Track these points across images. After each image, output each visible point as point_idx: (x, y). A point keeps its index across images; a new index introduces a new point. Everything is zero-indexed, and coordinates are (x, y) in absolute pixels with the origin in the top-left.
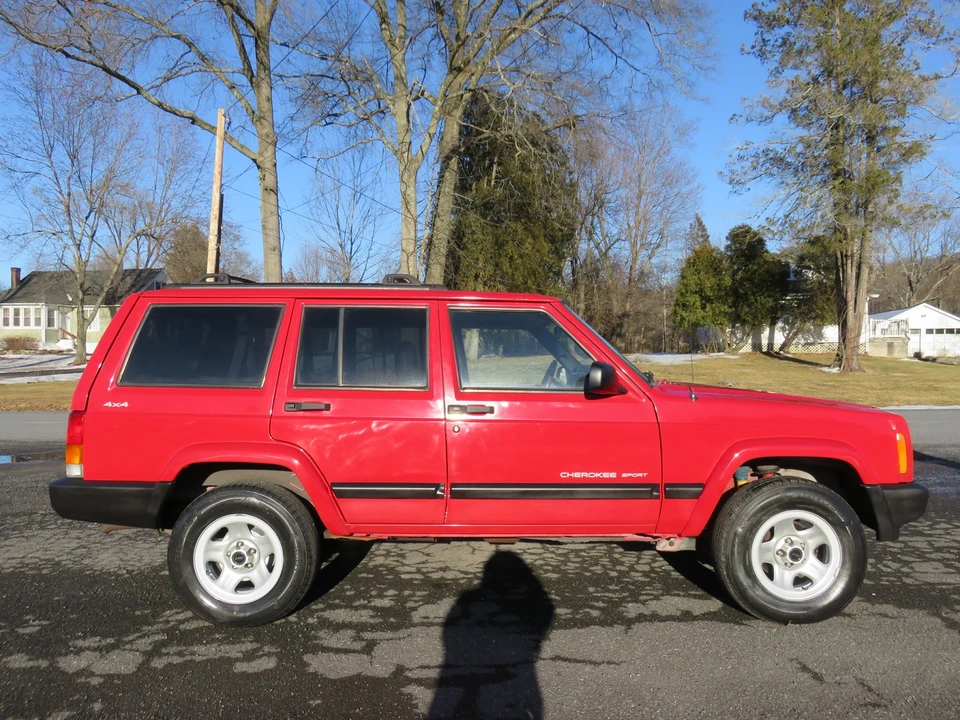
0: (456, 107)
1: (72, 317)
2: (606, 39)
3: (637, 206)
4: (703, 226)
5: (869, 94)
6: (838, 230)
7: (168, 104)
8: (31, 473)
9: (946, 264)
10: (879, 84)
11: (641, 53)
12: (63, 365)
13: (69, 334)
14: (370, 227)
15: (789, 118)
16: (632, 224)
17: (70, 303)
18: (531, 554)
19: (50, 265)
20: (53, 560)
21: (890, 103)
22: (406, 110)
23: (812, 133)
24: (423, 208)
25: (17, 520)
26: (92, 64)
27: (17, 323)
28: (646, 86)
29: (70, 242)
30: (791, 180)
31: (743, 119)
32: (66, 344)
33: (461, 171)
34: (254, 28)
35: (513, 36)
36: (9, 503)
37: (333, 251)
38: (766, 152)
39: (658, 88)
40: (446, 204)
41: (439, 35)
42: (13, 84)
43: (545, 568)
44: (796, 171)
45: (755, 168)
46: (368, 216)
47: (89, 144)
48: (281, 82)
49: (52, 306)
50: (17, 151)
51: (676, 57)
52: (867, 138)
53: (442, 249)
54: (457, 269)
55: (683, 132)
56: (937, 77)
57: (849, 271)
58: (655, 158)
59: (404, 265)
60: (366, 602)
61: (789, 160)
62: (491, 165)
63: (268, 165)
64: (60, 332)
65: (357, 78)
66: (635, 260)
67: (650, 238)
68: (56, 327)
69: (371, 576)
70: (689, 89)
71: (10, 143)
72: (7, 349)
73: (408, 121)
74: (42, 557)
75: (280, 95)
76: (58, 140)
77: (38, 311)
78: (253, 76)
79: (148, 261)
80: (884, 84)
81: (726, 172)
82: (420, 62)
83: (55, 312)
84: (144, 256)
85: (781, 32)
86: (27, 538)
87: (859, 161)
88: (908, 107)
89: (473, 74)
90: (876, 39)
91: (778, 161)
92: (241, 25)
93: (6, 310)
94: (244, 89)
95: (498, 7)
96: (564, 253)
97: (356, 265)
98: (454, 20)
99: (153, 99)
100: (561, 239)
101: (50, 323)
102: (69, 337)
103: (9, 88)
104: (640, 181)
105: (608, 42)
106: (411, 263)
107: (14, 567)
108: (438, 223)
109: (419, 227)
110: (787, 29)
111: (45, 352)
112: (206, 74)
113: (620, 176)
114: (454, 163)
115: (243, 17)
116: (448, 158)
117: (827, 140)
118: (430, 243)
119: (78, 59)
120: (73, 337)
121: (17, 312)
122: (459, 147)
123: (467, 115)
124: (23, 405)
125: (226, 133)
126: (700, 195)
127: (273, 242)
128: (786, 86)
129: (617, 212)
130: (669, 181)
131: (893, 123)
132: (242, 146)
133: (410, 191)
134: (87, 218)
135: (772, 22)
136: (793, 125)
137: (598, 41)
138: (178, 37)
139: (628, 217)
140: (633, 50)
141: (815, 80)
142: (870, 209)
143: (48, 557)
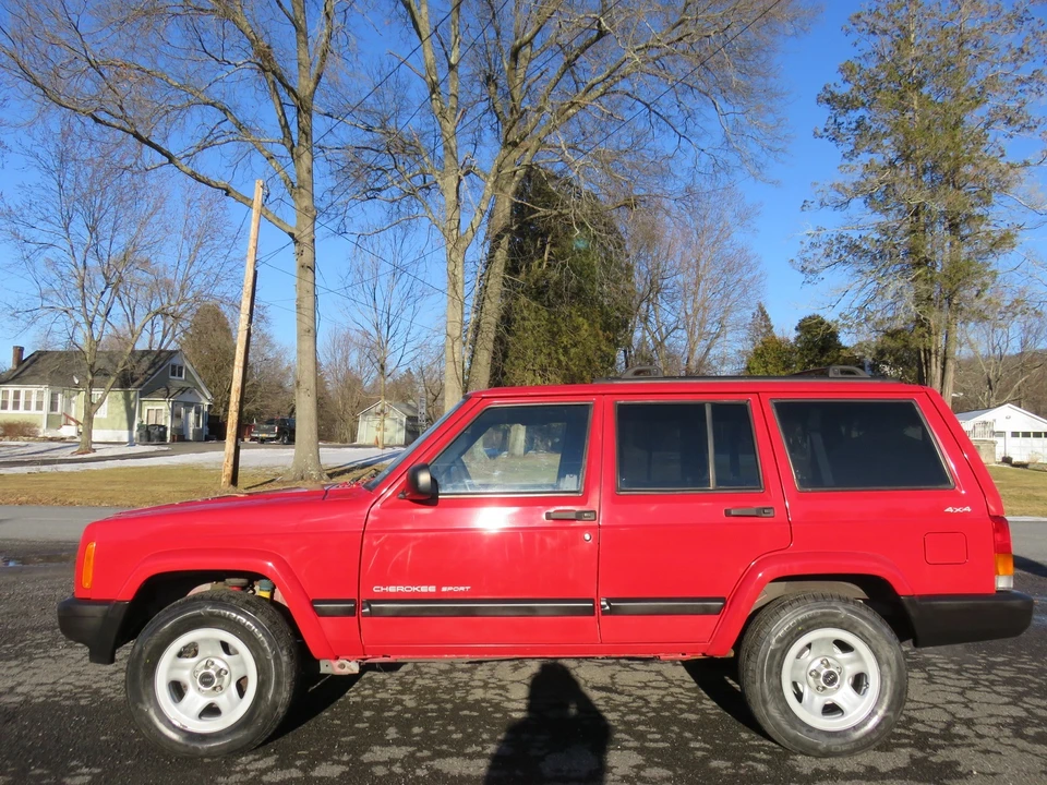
0: (509, 183)
1: (79, 400)
2: (669, 117)
3: (695, 293)
4: (767, 316)
5: (951, 180)
6: (920, 322)
7: (201, 173)
8: (45, 578)
9: (1026, 361)
10: (961, 170)
11: (705, 132)
12: (66, 454)
13: (72, 419)
14: (409, 310)
15: (865, 202)
16: (690, 312)
17: (77, 386)
18: (654, 688)
19: (59, 343)
20: (90, 687)
21: (973, 190)
22: (455, 185)
23: (891, 219)
24: (469, 290)
25: (39, 636)
26: (123, 130)
27: (16, 405)
28: (711, 167)
29: (82, 320)
30: (867, 268)
31: (817, 204)
32: (68, 431)
33: (511, 252)
34: (296, 96)
35: (571, 111)
36: (26, 614)
37: (367, 334)
38: (840, 239)
39: (724, 169)
40: (495, 286)
41: (492, 109)
42: (36, 149)
43: (679, 706)
44: (874, 258)
45: (828, 256)
46: (408, 298)
47: (110, 216)
48: (321, 154)
49: (57, 389)
50: (32, 221)
51: (744, 138)
52: (950, 226)
53: (489, 333)
54: (505, 356)
55: (744, 217)
56: (1026, 164)
57: (934, 368)
58: (715, 242)
59: (449, 350)
60: (479, 749)
61: (865, 247)
62: (543, 246)
63: (306, 240)
64: (63, 418)
65: (404, 151)
66: (692, 351)
67: (708, 327)
68: (59, 411)
69: (475, 714)
70: (757, 170)
71: (26, 212)
72: (4, 436)
73: (458, 197)
74: (77, 683)
75: (321, 167)
76: (77, 210)
77: (40, 394)
78: (293, 146)
79: (162, 342)
80: (968, 169)
81: (797, 260)
82: (471, 135)
83: (60, 396)
84: (158, 337)
85: (854, 115)
86: (54, 658)
87: (941, 248)
88: (993, 195)
89: (527, 150)
90: (959, 122)
91: (853, 248)
92: (283, 93)
93: (5, 393)
94: (283, 160)
95: (558, 80)
96: (619, 341)
97: (392, 350)
98: (509, 95)
99: (185, 169)
100: (615, 326)
101: (53, 406)
102: (73, 423)
103: (31, 153)
104: (698, 265)
105: (670, 120)
106: (456, 349)
107: (45, 696)
108: (487, 305)
109: (466, 310)
110: (861, 112)
111: (46, 439)
112: (242, 143)
113: (678, 260)
114: (505, 242)
115: (285, 86)
116: (499, 237)
117: (907, 226)
118: (477, 326)
119: (109, 125)
120: (78, 423)
121: (17, 395)
122: (511, 226)
123: (519, 193)
124: (24, 499)
125: (263, 205)
126: (762, 283)
127: (308, 322)
128: (860, 170)
129: (674, 299)
130: (730, 268)
131: (977, 211)
132: (279, 220)
133: (458, 272)
134: (103, 293)
135: (846, 104)
136: (869, 211)
137: (660, 120)
138: (213, 105)
139: (686, 304)
140: (697, 129)
141: (892, 164)
142: (955, 302)
143: (83, 683)
